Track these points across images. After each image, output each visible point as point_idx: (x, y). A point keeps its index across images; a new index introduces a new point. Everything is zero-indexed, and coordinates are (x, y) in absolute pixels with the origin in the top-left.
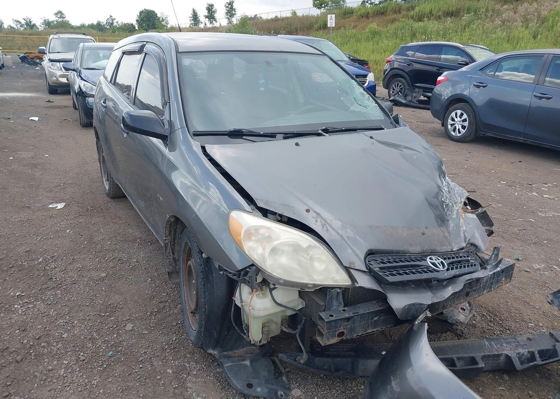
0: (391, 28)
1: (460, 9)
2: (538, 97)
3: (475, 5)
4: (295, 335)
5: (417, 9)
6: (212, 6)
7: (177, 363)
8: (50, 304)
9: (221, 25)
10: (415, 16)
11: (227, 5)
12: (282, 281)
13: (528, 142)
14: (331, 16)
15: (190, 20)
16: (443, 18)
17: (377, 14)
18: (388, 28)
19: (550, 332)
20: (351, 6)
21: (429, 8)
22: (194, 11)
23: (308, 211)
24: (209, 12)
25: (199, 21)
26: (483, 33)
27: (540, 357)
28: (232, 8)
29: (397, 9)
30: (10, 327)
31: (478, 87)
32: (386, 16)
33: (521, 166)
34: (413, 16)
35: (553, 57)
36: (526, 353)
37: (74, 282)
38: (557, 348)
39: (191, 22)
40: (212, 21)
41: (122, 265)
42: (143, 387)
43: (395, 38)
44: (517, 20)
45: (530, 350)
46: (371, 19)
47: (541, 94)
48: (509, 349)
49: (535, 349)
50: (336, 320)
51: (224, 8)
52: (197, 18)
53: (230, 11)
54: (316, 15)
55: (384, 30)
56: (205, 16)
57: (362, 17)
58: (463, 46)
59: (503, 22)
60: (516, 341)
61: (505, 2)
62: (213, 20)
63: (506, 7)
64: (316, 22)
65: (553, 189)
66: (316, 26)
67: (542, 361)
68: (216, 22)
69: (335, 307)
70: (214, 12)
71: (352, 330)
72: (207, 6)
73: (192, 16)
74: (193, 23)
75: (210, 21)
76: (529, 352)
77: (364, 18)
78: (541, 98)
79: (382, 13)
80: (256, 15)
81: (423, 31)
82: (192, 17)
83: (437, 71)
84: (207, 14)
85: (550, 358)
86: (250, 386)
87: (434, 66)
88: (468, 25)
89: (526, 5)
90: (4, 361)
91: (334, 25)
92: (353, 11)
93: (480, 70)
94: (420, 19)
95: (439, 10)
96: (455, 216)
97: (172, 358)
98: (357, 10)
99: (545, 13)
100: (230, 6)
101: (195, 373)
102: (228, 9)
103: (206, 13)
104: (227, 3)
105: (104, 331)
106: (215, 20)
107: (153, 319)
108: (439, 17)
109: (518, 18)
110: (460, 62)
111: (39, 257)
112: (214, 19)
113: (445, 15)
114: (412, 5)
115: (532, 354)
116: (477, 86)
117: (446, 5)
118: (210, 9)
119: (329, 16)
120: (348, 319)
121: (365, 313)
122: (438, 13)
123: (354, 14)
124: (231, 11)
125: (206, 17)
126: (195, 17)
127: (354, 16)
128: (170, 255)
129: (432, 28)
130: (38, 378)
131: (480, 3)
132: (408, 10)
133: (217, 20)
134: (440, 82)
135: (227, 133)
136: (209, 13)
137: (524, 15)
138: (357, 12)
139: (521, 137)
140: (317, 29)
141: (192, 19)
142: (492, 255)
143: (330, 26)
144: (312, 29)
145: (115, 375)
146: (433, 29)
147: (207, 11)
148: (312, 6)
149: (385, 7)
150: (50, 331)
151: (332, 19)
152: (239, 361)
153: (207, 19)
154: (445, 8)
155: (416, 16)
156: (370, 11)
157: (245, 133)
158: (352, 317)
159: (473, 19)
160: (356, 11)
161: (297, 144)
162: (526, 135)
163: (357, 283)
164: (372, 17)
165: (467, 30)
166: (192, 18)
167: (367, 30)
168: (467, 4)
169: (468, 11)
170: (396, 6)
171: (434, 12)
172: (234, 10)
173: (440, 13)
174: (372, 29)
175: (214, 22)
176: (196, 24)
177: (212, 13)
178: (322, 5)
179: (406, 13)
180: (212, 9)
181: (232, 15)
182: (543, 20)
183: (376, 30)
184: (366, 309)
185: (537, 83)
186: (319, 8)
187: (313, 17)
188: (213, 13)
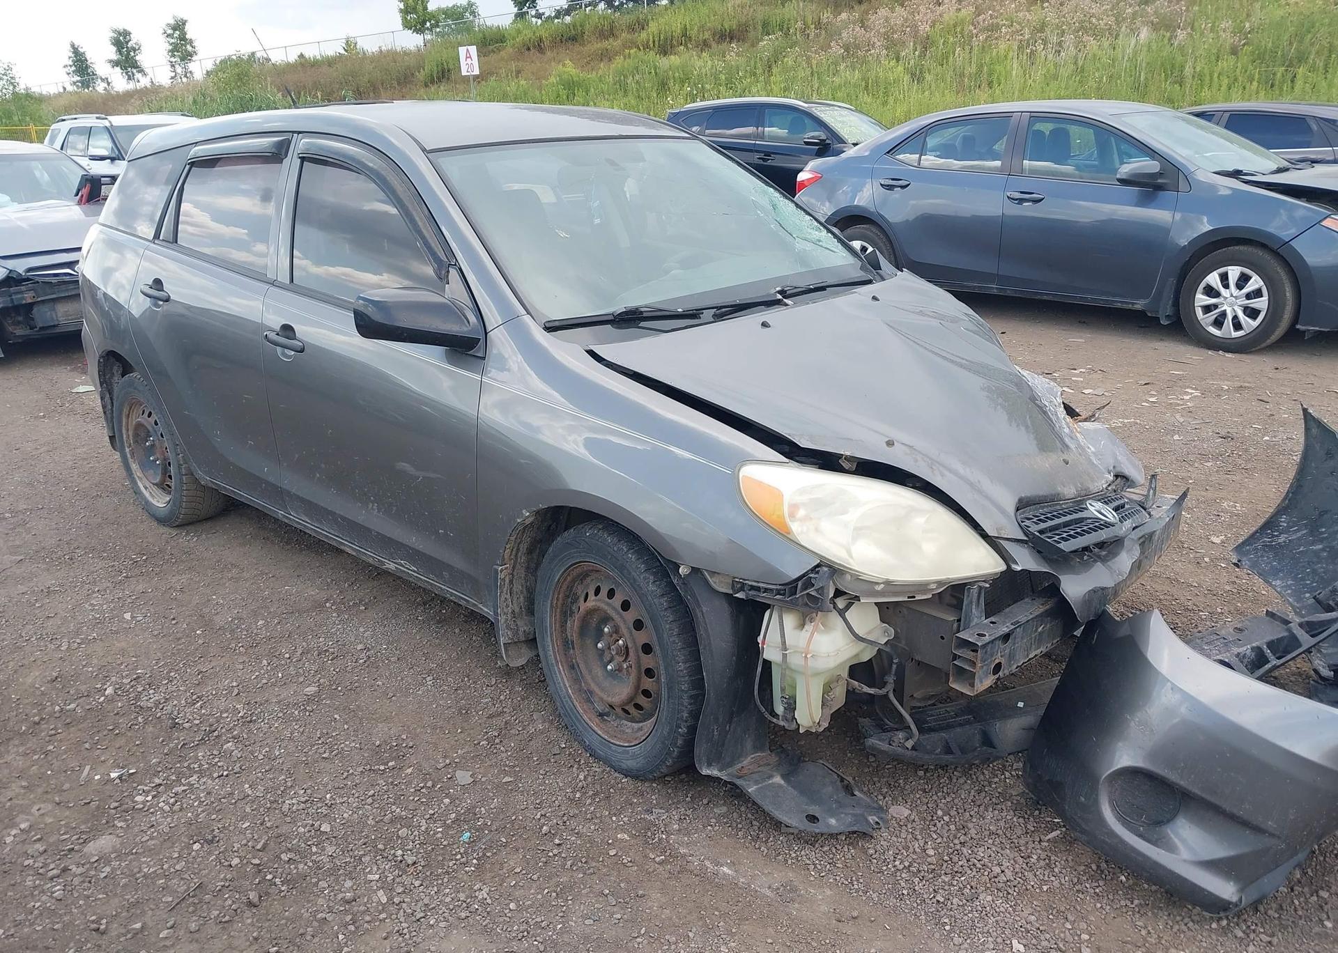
0: (608, 72)
1: (746, 25)
2: (1017, 200)
3: (779, 13)
4: (886, 696)
5: (653, 27)
6: (126, 34)
7: (626, 819)
8: (227, 776)
9: (152, 82)
10: (651, 43)
11: (170, 32)
12: (879, 588)
13: (1008, 292)
14: (467, 49)
15: (68, 74)
16: (714, 45)
17: (562, 42)
18: (600, 72)
19: (1267, 611)
20: (496, 24)
21: (679, 25)
22: (76, 51)
23: (890, 443)
24: (119, 51)
25: (94, 74)
26: (812, 74)
27: (1274, 653)
28: (183, 38)
29: (606, 28)
30: (169, 844)
31: (890, 187)
32: (583, 45)
33: (1010, 341)
34: (648, 42)
35: (1031, 117)
36: (1248, 652)
37: (249, 719)
38: (1295, 632)
39: (73, 79)
40: (133, 75)
41: (334, 661)
42: (595, 877)
43: (621, 93)
44: (874, 43)
45: (1254, 645)
46: (548, 53)
47: (1022, 192)
48: (1217, 652)
49: (1261, 642)
50: (992, 642)
51: (163, 38)
52: (87, 67)
53: (181, 47)
54: (412, 48)
55: (593, 75)
56: (110, 61)
57: (529, 49)
58: (806, 105)
59: (847, 48)
60: (1218, 637)
61: (836, 7)
62: (135, 71)
63: (844, 16)
64: (420, 67)
65: (1090, 376)
66: (421, 76)
67: (1279, 658)
68: (145, 75)
69: (976, 620)
70: (135, 50)
71: (1011, 657)
72: (113, 35)
73: (71, 63)
74: (77, 82)
75: (127, 73)
76: (1253, 649)
77: (533, 51)
78: (1021, 201)
79: (573, 39)
80: (253, 54)
81: (682, 76)
82: (71, 66)
83: (761, 162)
84: (115, 57)
85: (1287, 652)
86: (813, 819)
87: (751, 151)
88: (776, 57)
89: (883, 12)
90: (218, 912)
91: (477, 72)
92: (504, 37)
93: (888, 152)
94: (665, 48)
95: (702, 28)
96: (1066, 430)
97: (607, 813)
98: (513, 33)
99: (924, 28)
100: (177, 32)
101: (676, 827)
102: (173, 41)
103: (112, 53)
104: (168, 25)
105: (411, 798)
106: (141, 71)
107: (502, 752)
108: (705, 45)
109: (876, 41)
110: (808, 138)
111: (99, 686)
112: (137, 67)
113: (716, 38)
114: (638, 18)
115: (1259, 651)
116: (888, 186)
117: (714, 16)
118: (122, 43)
119: (462, 51)
120: (1006, 637)
121: (1028, 621)
122: (701, 35)
123: (509, 43)
124: (182, 45)
125: (115, 64)
126: (81, 65)
127: (509, 50)
128: (507, 606)
129: (700, 68)
130: (332, 924)
131: (786, 9)
132: (631, 29)
133: (146, 70)
134: (803, 185)
135: (611, 318)
136: (121, 54)
137: (886, 33)
138: (514, 39)
139: (992, 282)
140: (425, 83)
141: (73, 72)
142: (1149, 491)
143: (468, 74)
144: (411, 82)
145: (516, 871)
146: (704, 71)
147: (114, 49)
148: (401, 27)
149: (578, 24)
150: (277, 827)
151: (470, 57)
152: (764, 780)
153: (118, 69)
154: (714, 23)
155: (654, 42)
156: (544, 34)
157: (645, 315)
158: (1012, 631)
159: (781, 45)
160: (510, 34)
161: (765, 325)
162: (1000, 279)
163: (1017, 563)
164: (552, 48)
165: (775, 70)
166: (73, 68)
167: (553, 80)
168: (761, 12)
169: (767, 28)
170: (601, 21)
171: (693, 33)
172: (191, 42)
173: (707, 35)
174: (565, 76)
175: (138, 76)
176: (86, 84)
177: (128, 52)
178: (424, 23)
179: (629, 36)
180: (127, 43)
181: (187, 56)
182: (926, 44)
183: (575, 79)
184: (1028, 614)
185: (1008, 171)
186: (420, 30)
187: (406, 53)
188: (132, 54)
